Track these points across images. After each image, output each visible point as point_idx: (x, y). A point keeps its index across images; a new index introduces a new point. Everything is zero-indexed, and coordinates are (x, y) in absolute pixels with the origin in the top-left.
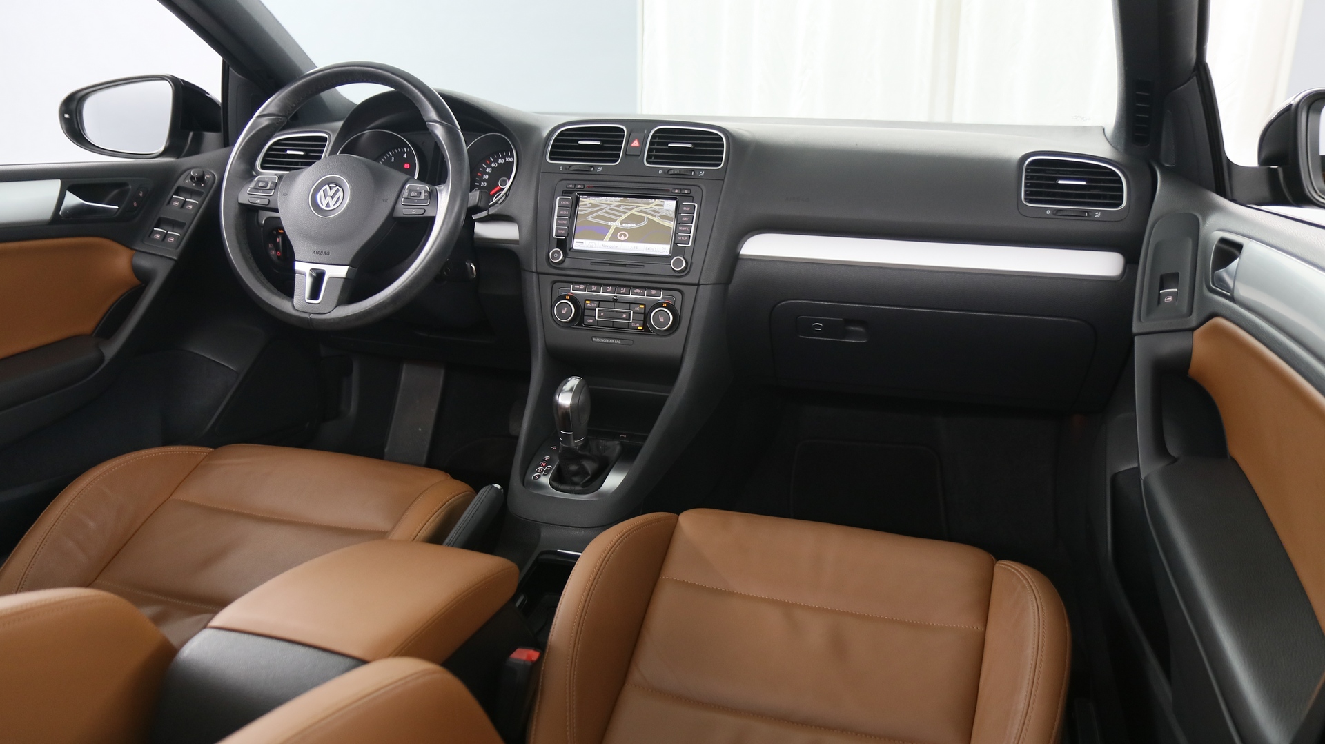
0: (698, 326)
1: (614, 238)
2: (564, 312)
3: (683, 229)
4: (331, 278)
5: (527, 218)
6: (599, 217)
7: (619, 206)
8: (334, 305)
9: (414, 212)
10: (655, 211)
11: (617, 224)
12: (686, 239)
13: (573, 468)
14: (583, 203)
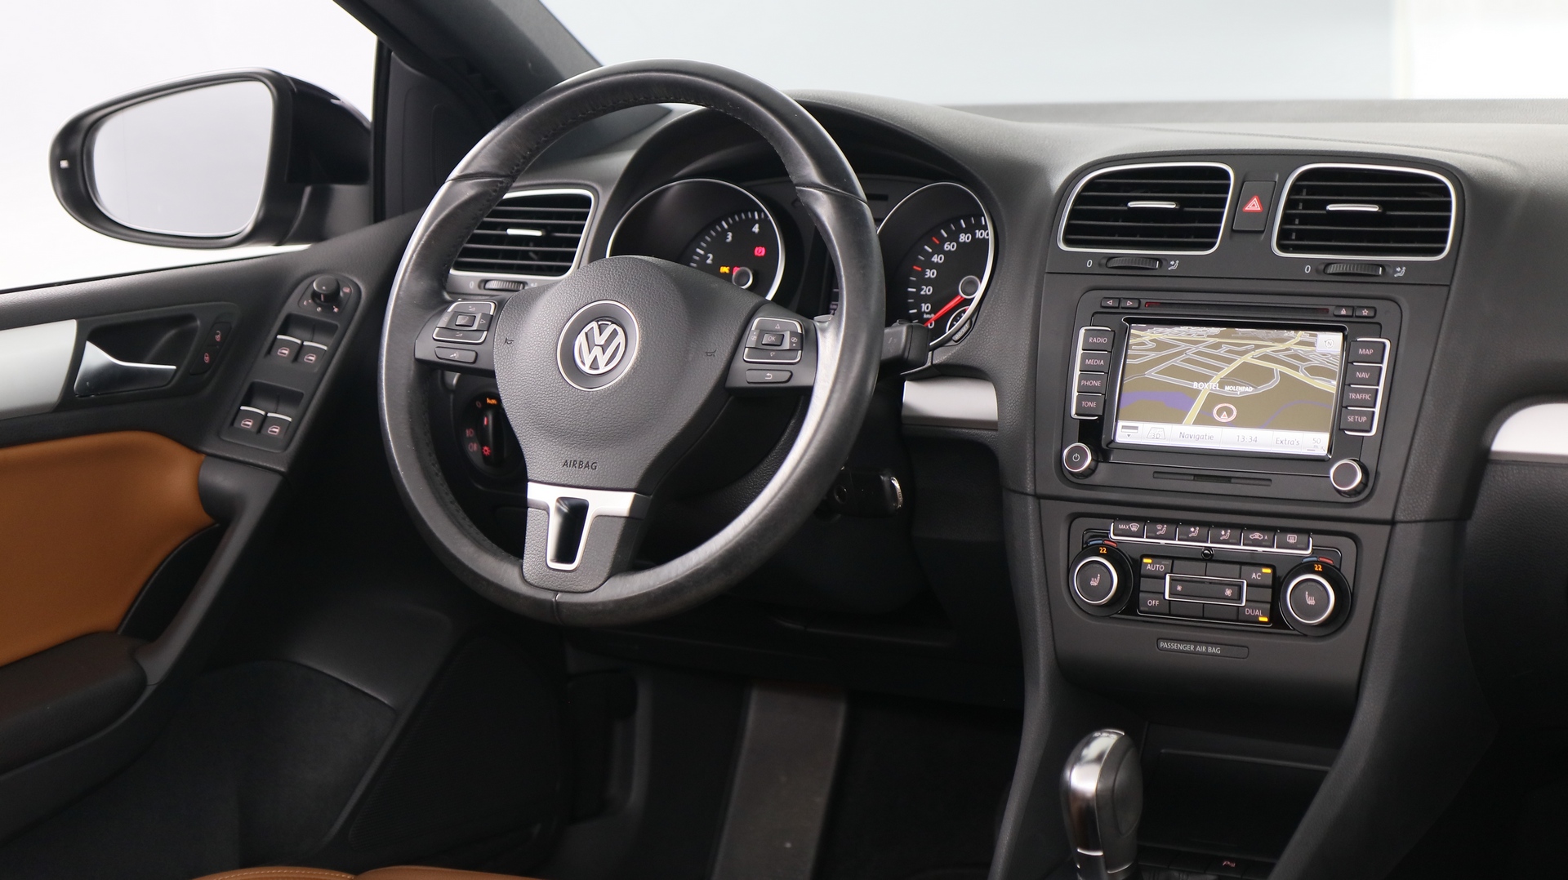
0: (1392, 617)
1: (1205, 419)
2: (1094, 583)
3: (1359, 396)
4: (600, 517)
5: (1016, 373)
6: (1173, 371)
7: (1217, 346)
8: (605, 575)
9: (769, 376)
10: (1296, 357)
11: (1212, 385)
12: (1364, 419)
14: (1138, 340)
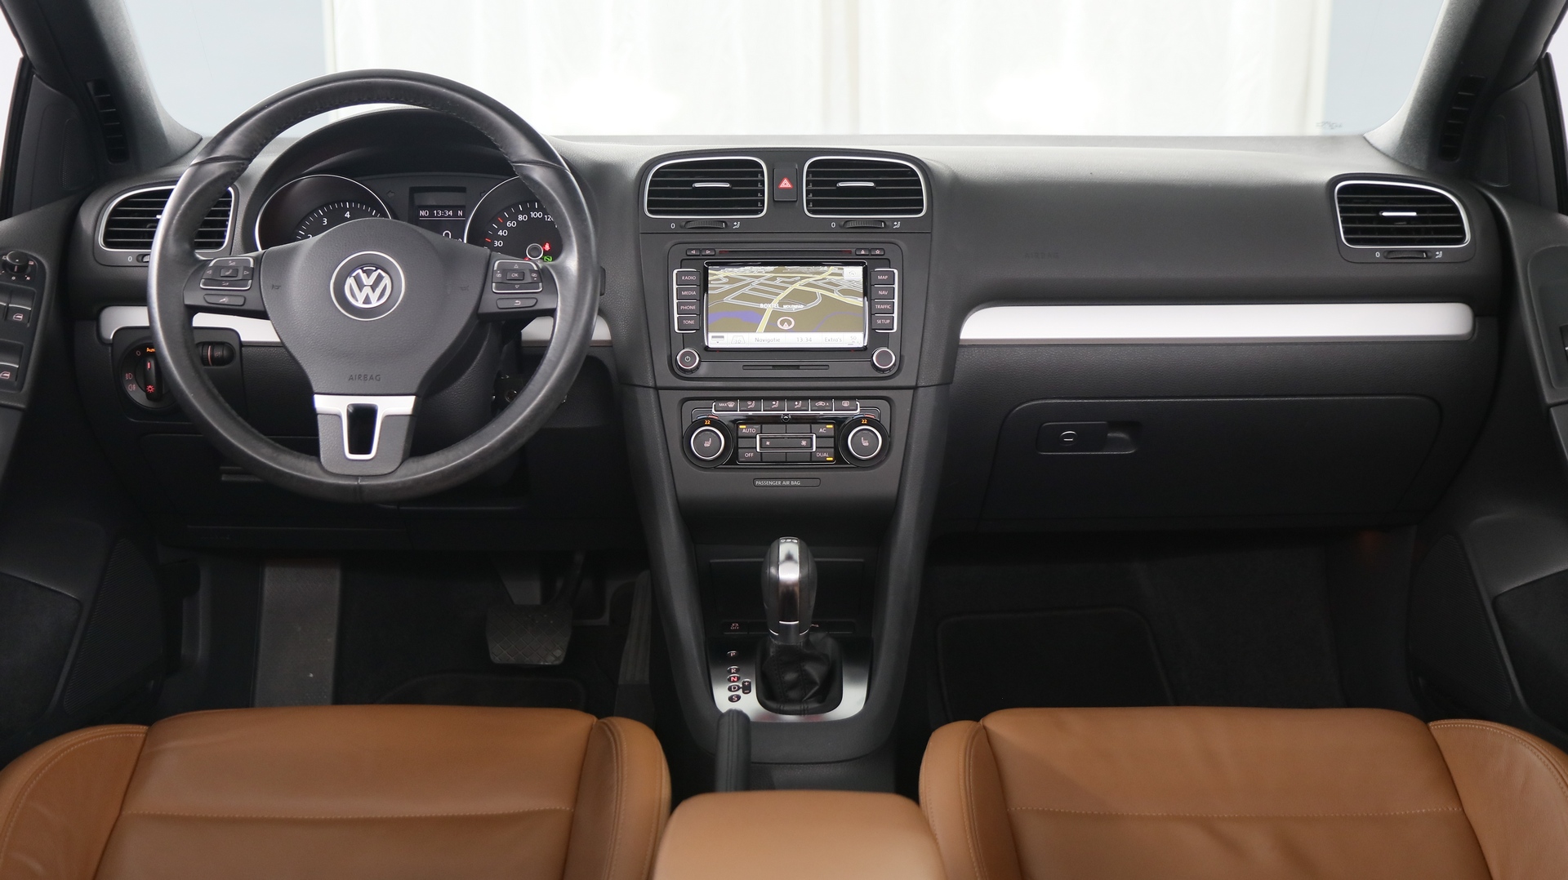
0: (919, 449)
1: (772, 328)
2: (707, 444)
3: (882, 307)
4: (389, 418)
6: (743, 297)
7: (774, 279)
8: (399, 460)
9: (518, 303)
10: (830, 283)
11: (774, 305)
12: (888, 321)
13: (790, 676)
14: (715, 277)
